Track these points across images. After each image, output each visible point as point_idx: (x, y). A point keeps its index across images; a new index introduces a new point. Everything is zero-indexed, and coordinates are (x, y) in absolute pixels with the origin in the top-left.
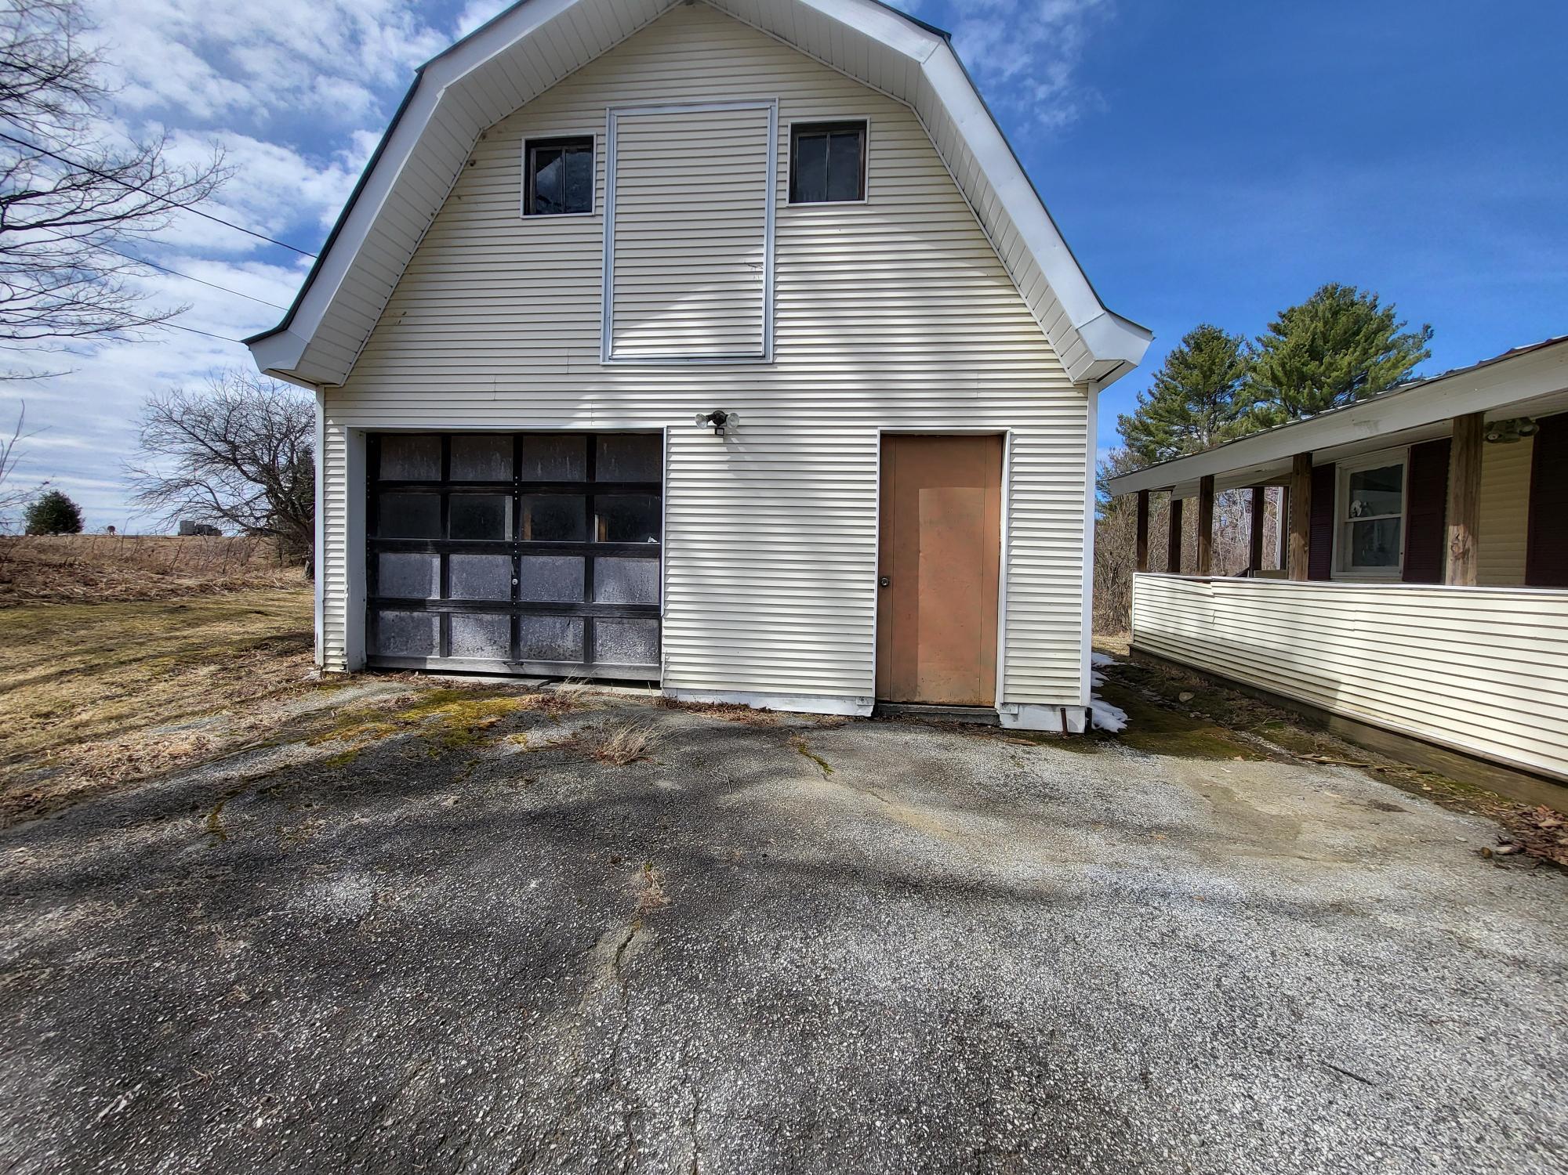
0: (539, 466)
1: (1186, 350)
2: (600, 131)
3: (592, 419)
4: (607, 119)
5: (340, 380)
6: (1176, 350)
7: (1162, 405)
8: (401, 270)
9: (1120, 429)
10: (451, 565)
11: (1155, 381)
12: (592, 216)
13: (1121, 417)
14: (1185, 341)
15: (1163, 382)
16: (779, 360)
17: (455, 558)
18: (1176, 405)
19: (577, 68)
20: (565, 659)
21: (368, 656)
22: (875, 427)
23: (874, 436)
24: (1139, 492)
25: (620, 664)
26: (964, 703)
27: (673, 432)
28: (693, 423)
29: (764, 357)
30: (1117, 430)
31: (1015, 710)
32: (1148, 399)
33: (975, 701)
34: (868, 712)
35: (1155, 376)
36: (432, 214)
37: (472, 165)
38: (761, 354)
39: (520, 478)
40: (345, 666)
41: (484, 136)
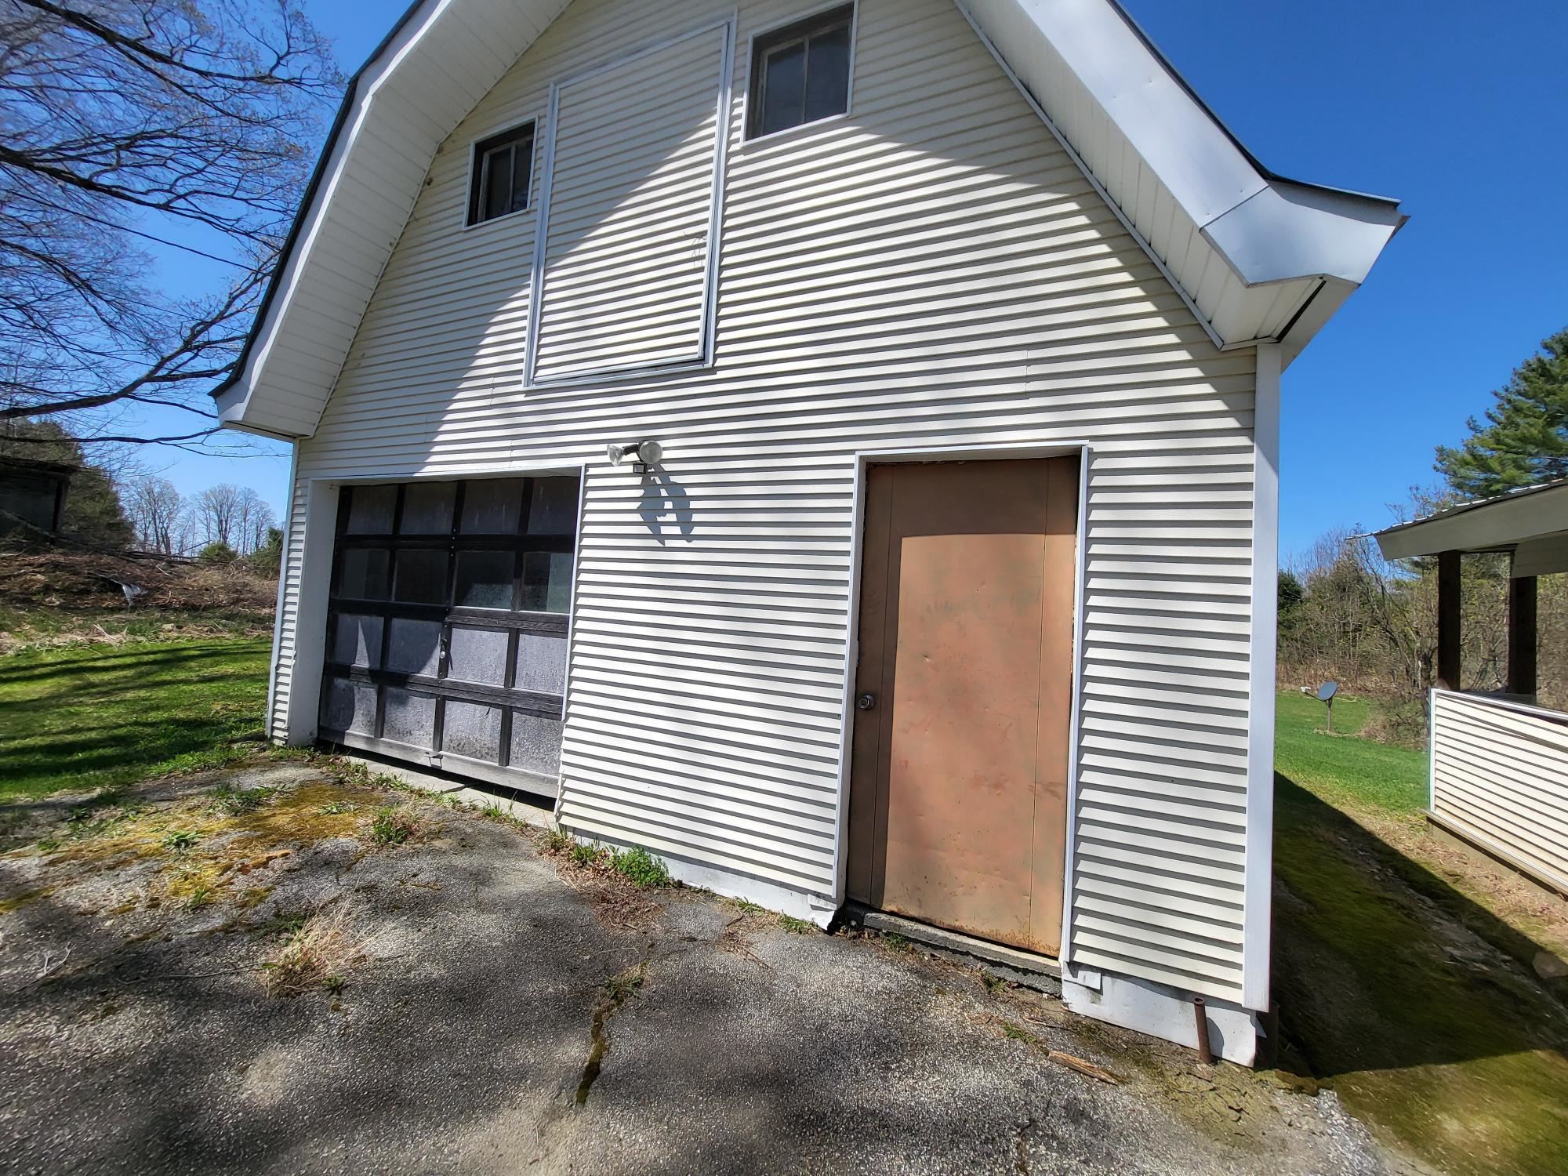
0: (478, 516)
1: (1547, 357)
2: (541, 112)
3: (511, 459)
4: (550, 97)
5: (310, 431)
6: (1532, 360)
7: (1509, 432)
8: (362, 309)
9: (1439, 465)
10: (392, 630)
11: (1497, 401)
12: (528, 213)
13: (1441, 451)
14: (1546, 346)
15: (1509, 401)
16: (720, 362)
17: (397, 623)
18: (1534, 432)
19: (527, 47)
20: (481, 757)
21: (320, 727)
22: (851, 452)
23: (850, 466)
24: (1441, 555)
25: (534, 772)
26: (999, 938)
27: (592, 471)
28: (606, 459)
29: (702, 360)
30: (1435, 468)
31: (1094, 980)
32: (1486, 424)
33: (1020, 939)
34: (824, 920)
35: (1496, 394)
36: (391, 244)
37: (429, 184)
38: (696, 357)
39: (458, 531)
40: (286, 740)
41: (440, 151)
